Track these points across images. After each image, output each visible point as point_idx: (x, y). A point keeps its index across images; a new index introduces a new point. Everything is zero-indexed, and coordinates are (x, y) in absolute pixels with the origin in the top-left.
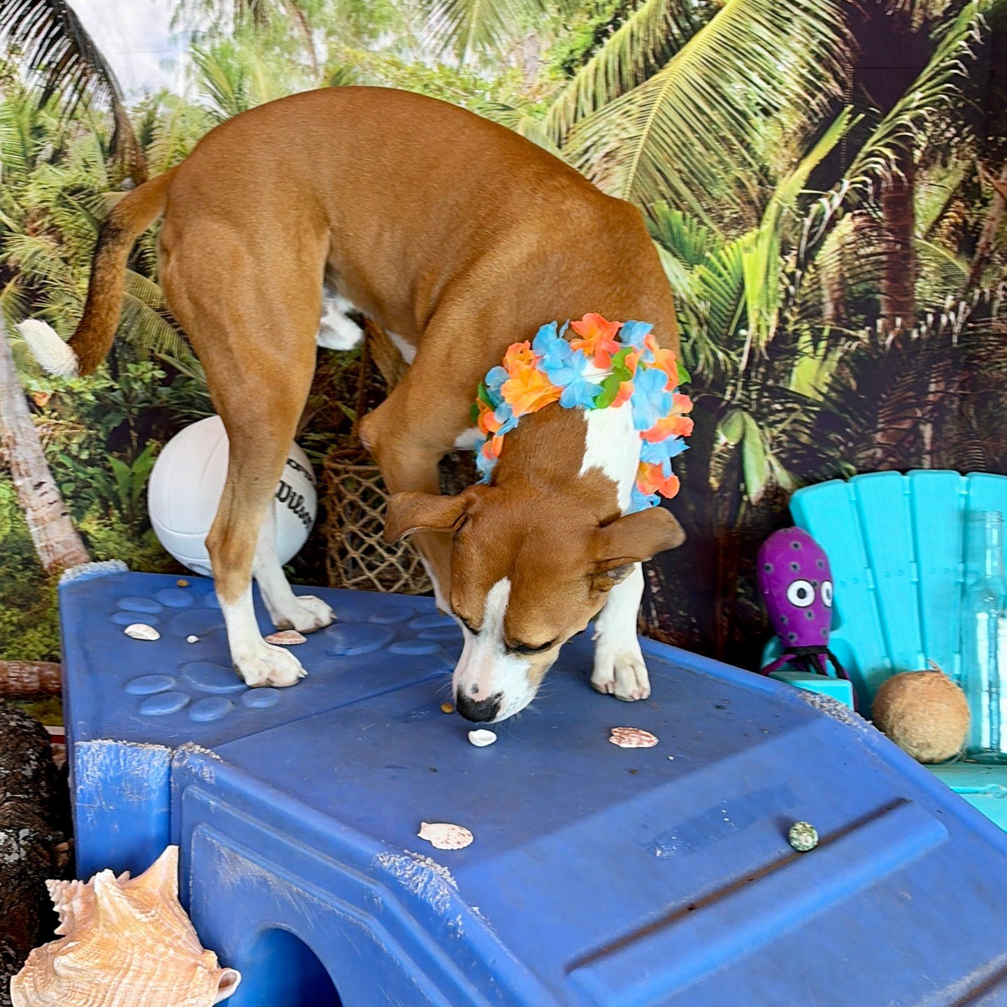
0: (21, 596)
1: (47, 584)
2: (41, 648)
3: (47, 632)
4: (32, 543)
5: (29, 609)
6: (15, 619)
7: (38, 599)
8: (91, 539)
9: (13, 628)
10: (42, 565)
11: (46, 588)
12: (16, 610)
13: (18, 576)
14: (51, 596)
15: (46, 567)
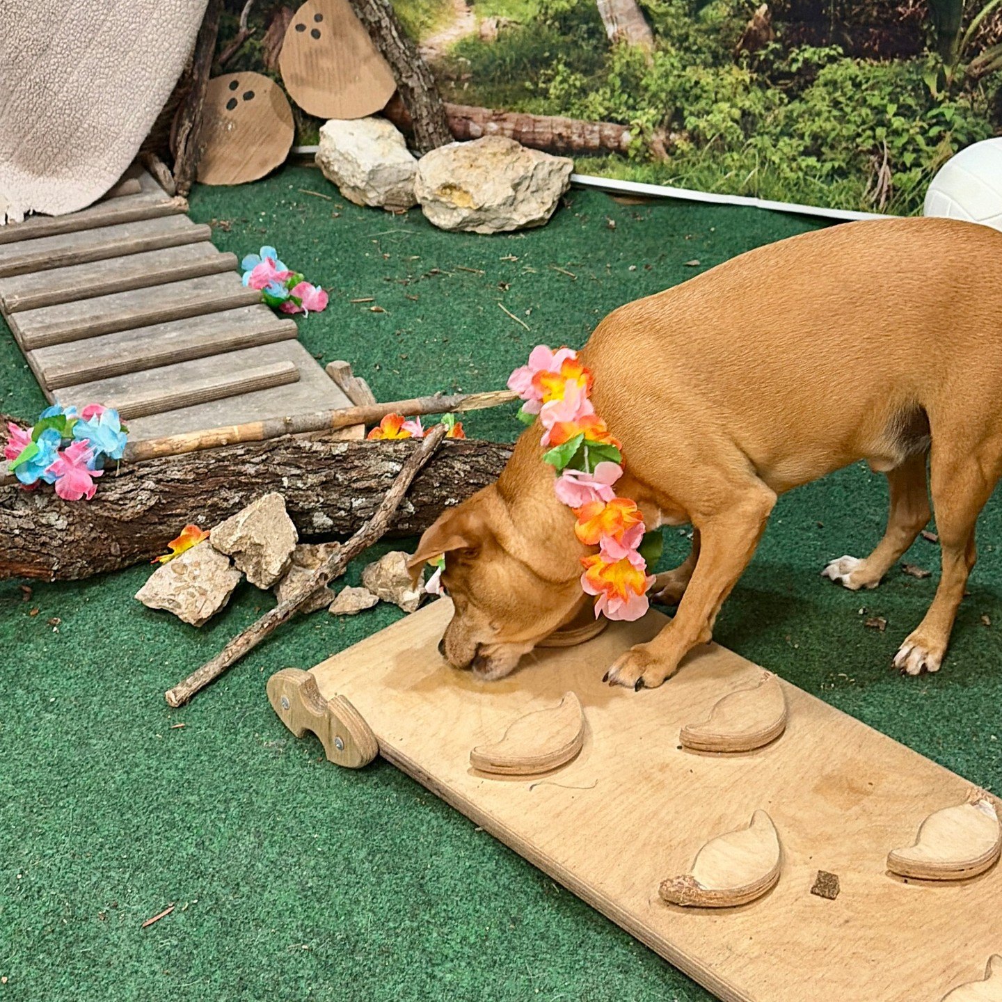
0: (585, 62)
1: (611, 51)
2: (601, 110)
3: (608, 96)
4: (599, 15)
5: (592, 74)
6: (578, 84)
7: (602, 66)
8: (651, 13)
9: (576, 91)
10: (607, 35)
11: (608, 55)
12: (579, 76)
13: (584, 44)
14: (613, 62)
15: (610, 36)
